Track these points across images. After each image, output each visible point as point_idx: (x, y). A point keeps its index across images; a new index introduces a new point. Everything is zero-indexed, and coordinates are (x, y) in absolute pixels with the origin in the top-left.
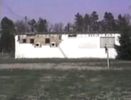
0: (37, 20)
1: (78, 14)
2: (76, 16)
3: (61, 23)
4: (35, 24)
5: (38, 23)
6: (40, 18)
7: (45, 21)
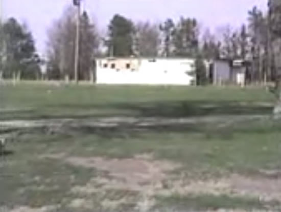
0: (176, 21)
1: (255, 8)
2: (250, 13)
3: (228, 26)
4: (172, 29)
5: (179, 26)
6: (182, 19)
7: (194, 23)
